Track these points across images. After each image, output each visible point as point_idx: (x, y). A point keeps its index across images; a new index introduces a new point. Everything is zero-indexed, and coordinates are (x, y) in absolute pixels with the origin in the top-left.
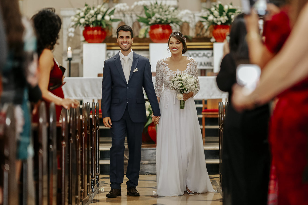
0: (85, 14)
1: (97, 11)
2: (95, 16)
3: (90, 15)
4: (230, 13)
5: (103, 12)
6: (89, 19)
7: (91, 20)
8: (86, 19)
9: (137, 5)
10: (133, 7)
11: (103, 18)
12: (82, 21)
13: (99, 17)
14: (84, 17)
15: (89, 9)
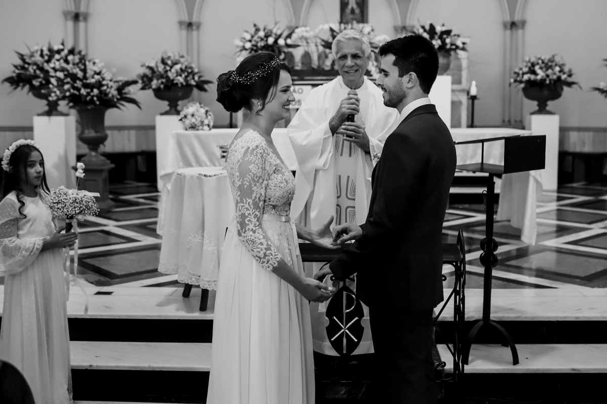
0: (252, 37)
1: (268, 32)
2: (265, 39)
3: (259, 37)
4: (445, 36)
5: (276, 35)
6: (257, 42)
7: (259, 45)
8: (253, 43)
9: (323, 29)
10: (317, 31)
11: (276, 42)
12: (248, 45)
13: (271, 40)
14: (250, 41)
15: (257, 30)
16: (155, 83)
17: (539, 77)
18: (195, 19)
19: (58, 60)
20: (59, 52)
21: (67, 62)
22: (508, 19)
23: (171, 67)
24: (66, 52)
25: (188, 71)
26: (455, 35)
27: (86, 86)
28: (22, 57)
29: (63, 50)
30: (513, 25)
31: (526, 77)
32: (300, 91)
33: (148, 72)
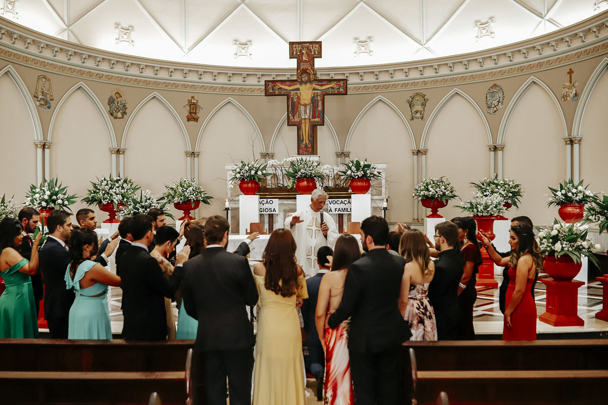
0: (241, 170)
1: (251, 167)
2: (249, 171)
3: (245, 170)
4: (366, 169)
5: (256, 168)
7: (245, 175)
8: (241, 174)
9: (286, 161)
10: (282, 162)
11: (256, 173)
12: (238, 176)
13: (253, 172)
14: (239, 173)
15: (244, 165)
16: (176, 200)
17: (431, 193)
18: (196, 150)
19: (118, 187)
20: (117, 181)
21: (123, 188)
22: (415, 148)
23: (187, 189)
24: (122, 181)
25: (197, 191)
26: (373, 168)
27: (142, 207)
28: (95, 185)
29: (120, 180)
30: (418, 152)
31: (422, 193)
32: (271, 202)
33: (172, 193)
